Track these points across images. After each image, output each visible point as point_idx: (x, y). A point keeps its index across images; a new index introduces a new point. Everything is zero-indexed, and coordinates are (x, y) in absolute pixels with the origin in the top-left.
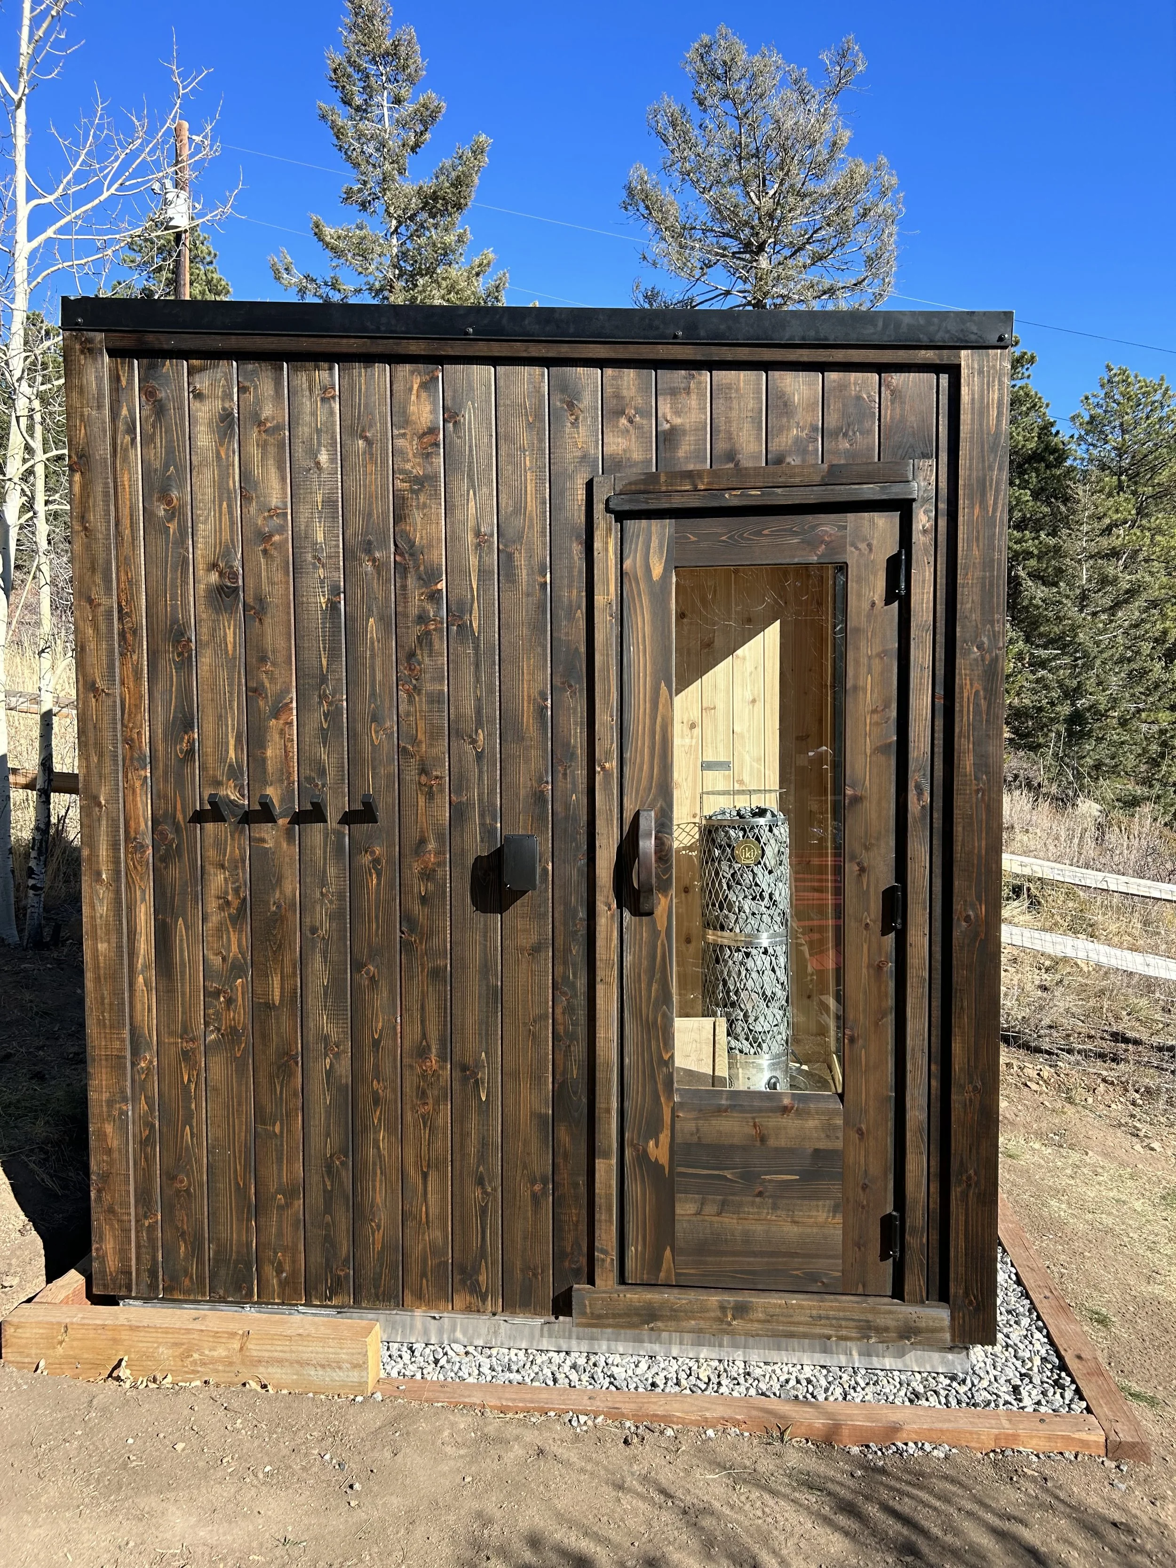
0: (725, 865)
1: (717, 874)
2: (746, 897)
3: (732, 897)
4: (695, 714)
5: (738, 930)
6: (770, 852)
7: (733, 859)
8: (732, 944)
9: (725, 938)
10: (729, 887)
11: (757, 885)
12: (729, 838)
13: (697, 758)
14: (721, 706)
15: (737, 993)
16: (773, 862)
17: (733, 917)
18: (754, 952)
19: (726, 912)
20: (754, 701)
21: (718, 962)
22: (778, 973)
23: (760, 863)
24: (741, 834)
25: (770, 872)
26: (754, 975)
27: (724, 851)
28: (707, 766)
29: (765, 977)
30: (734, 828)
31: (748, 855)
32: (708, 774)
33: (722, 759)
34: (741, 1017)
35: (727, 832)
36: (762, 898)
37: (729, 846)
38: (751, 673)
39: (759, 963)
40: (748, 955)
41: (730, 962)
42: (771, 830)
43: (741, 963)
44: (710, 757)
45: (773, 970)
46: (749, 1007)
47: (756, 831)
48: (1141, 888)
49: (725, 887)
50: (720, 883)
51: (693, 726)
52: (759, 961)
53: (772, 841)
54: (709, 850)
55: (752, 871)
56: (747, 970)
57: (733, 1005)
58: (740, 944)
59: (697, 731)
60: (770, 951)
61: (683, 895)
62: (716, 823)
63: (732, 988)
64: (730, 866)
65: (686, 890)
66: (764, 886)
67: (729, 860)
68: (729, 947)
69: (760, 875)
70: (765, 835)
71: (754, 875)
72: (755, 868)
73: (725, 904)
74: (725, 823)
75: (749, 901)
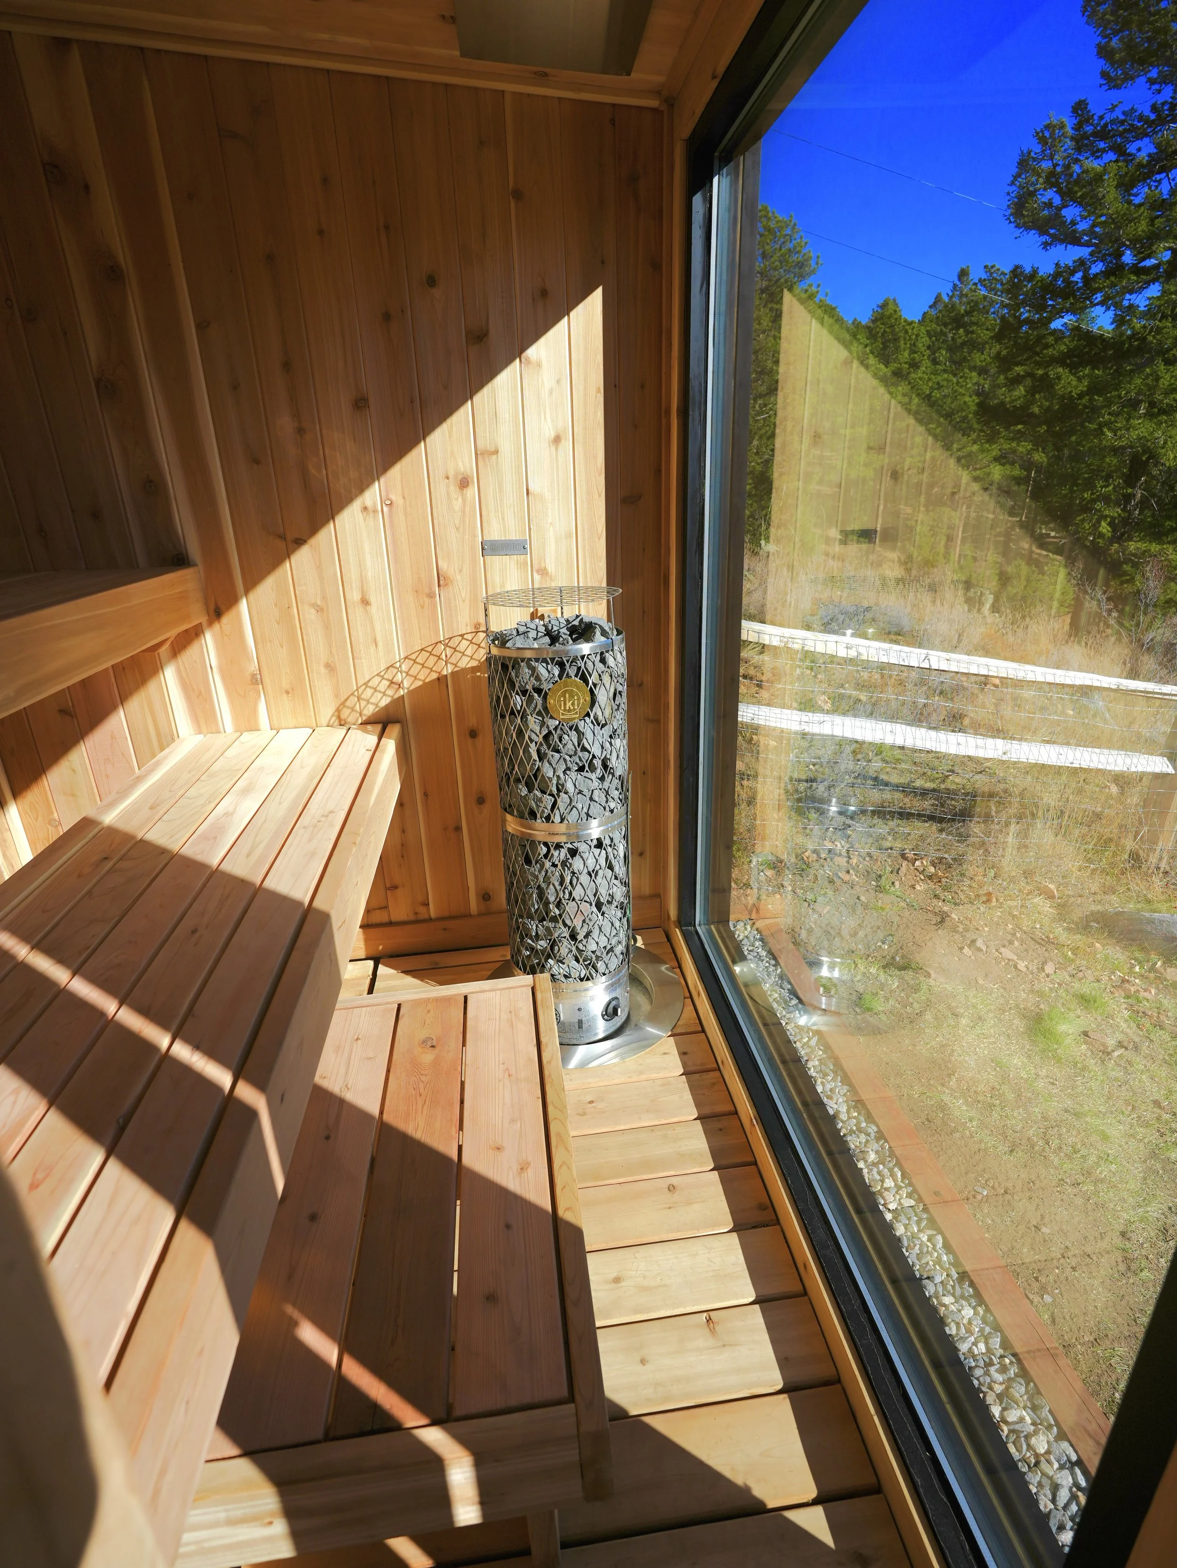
0: (533, 722)
1: (520, 734)
2: (568, 769)
3: (547, 770)
4: (466, 463)
5: (557, 819)
6: (602, 696)
7: (545, 712)
8: (549, 840)
9: (540, 831)
10: (541, 756)
11: (584, 749)
12: (538, 679)
13: (475, 536)
14: (506, 447)
15: (559, 905)
16: (607, 712)
17: (548, 800)
18: (582, 847)
19: (538, 793)
20: (557, 440)
21: (528, 861)
22: (616, 869)
23: (588, 715)
24: (556, 671)
25: (603, 726)
26: (584, 879)
27: (530, 699)
28: (490, 548)
29: (599, 880)
30: (545, 661)
31: (569, 704)
32: (495, 561)
33: (513, 536)
34: (566, 934)
35: (533, 669)
36: (592, 768)
37: (538, 691)
38: (551, 392)
39: (591, 862)
40: (573, 852)
41: (548, 864)
42: (603, 661)
43: (564, 864)
44: (495, 534)
45: (611, 867)
46: (578, 923)
47: (581, 664)
48: (962, 665)
49: (535, 756)
50: (526, 750)
51: (464, 483)
52: (591, 858)
53: (606, 678)
54: (506, 697)
55: (577, 730)
56: (573, 873)
57: (554, 919)
58: (562, 839)
59: (472, 491)
60: (607, 841)
61: (470, 741)
62: (514, 654)
63: (552, 898)
64: (543, 724)
65: (473, 734)
66: (596, 750)
67: (539, 714)
68: (546, 844)
69: (589, 735)
70: (595, 668)
71: (580, 734)
72: (581, 724)
73: (534, 780)
74: (528, 654)
75: (573, 774)
